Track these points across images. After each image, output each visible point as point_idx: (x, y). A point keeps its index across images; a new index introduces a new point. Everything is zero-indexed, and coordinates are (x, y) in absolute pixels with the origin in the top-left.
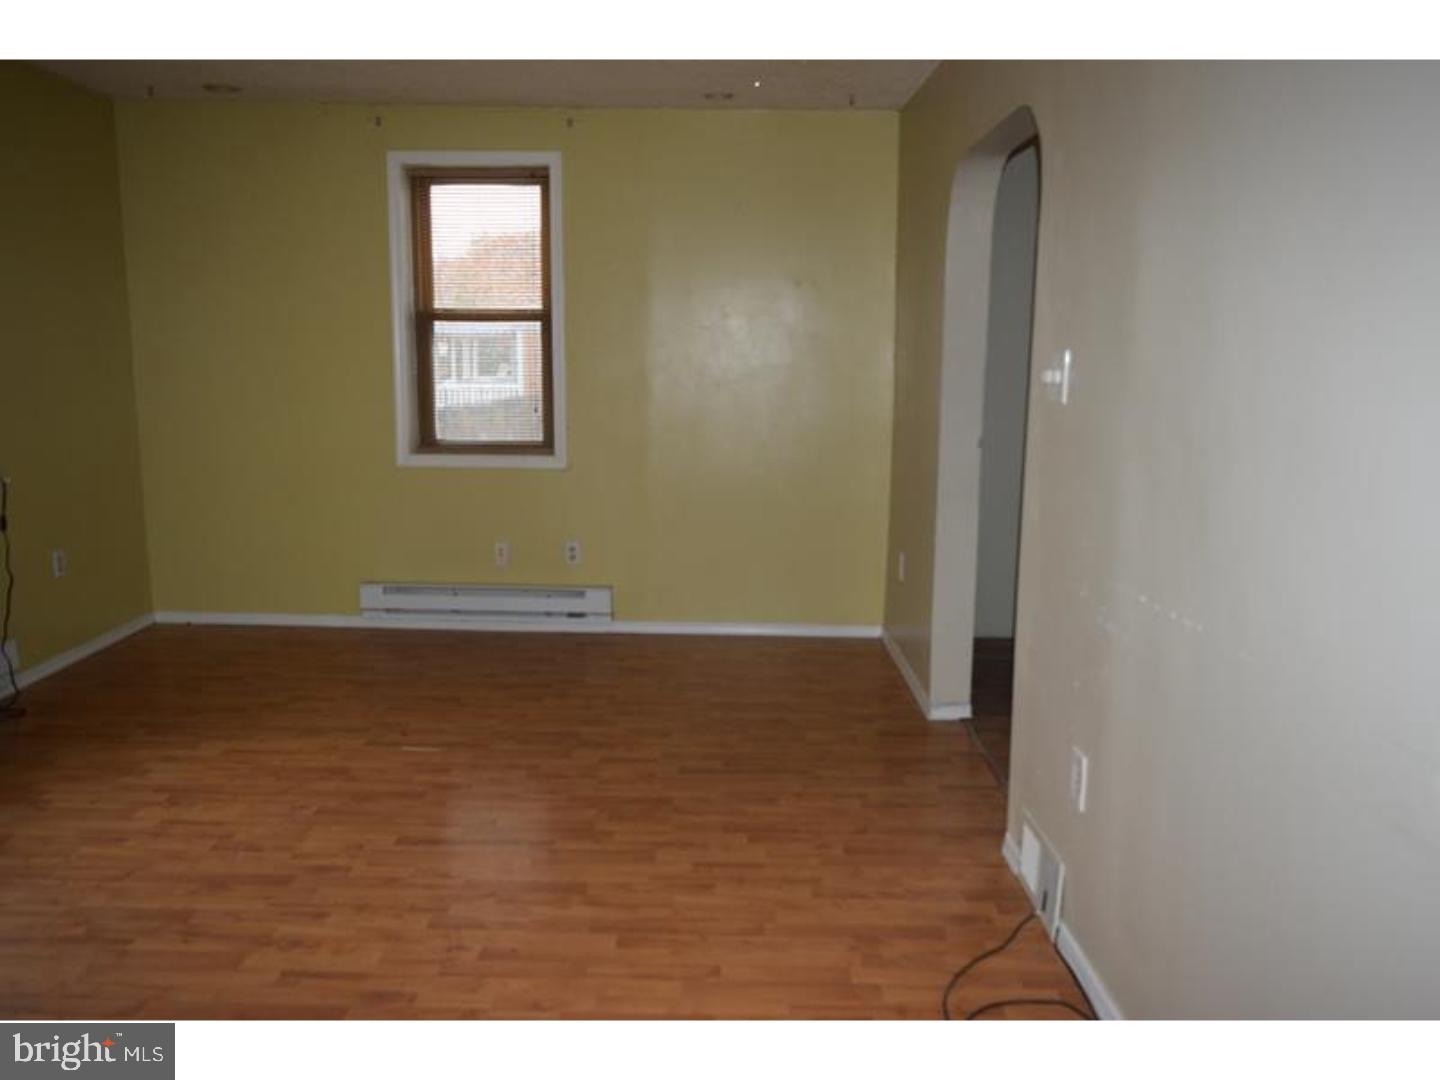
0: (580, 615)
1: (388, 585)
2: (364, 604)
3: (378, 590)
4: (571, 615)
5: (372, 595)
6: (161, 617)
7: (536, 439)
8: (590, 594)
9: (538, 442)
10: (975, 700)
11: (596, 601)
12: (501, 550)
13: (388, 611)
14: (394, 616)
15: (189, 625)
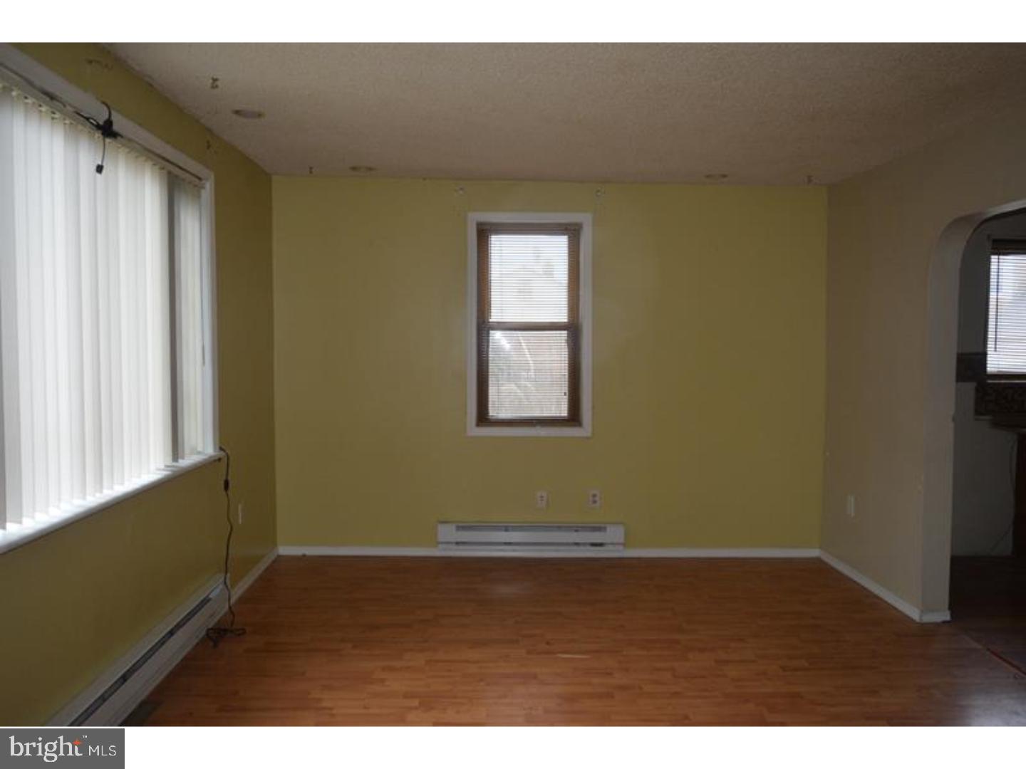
0: (601, 545)
1: (460, 524)
2: (441, 539)
3: (452, 527)
4: (594, 545)
5: (447, 533)
6: (284, 550)
7: (563, 415)
8: (610, 529)
9: (564, 417)
10: (952, 607)
11: (614, 534)
12: (542, 497)
13: (457, 543)
14: (461, 547)
15: (304, 556)
